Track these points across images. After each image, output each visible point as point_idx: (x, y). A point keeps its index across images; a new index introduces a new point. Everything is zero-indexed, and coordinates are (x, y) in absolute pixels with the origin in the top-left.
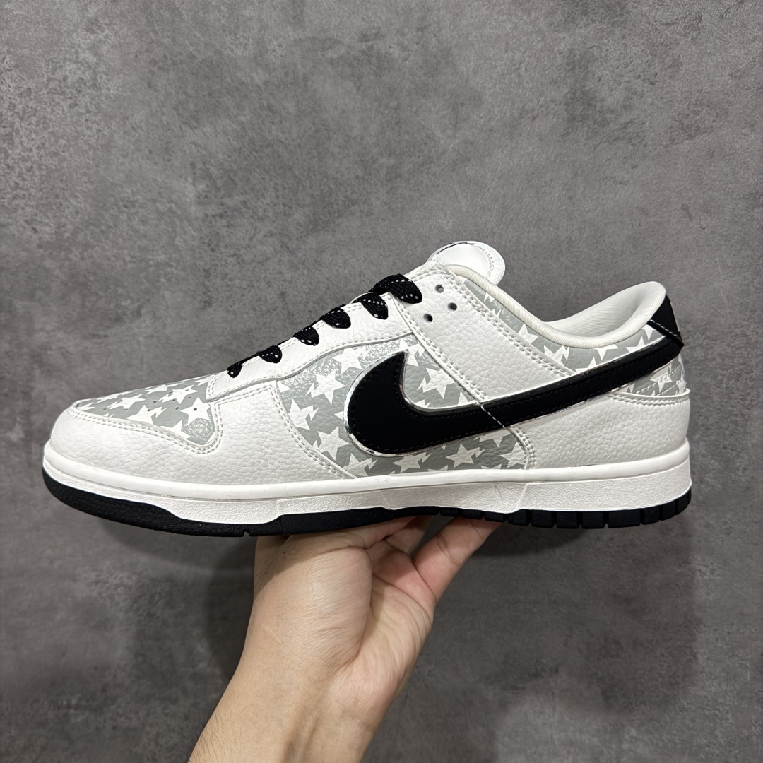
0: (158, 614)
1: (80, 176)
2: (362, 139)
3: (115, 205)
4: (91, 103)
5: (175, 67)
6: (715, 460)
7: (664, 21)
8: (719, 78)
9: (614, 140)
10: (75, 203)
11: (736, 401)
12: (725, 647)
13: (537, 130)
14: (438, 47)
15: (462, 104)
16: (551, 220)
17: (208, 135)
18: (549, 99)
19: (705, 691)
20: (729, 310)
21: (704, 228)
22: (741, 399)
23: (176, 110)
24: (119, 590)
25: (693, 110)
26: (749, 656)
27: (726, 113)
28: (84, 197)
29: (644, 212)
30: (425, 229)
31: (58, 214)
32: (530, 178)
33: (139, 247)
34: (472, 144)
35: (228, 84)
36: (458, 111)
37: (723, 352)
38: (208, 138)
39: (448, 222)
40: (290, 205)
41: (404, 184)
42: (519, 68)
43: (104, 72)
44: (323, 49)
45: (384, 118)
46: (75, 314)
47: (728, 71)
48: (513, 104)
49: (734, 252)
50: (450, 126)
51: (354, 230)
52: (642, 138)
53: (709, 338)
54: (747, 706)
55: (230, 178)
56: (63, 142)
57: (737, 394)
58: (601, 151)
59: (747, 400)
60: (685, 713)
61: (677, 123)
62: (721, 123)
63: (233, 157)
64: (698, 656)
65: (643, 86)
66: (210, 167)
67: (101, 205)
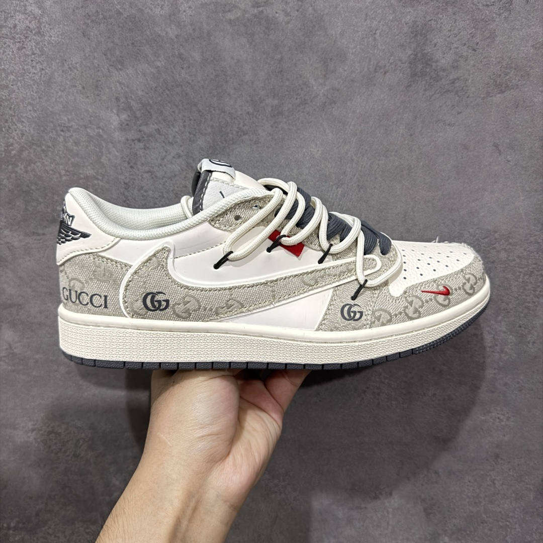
0: (82, 455)
1: (26, 105)
2: (252, 83)
3: (53, 129)
4: (36, 47)
5: (105, 21)
6: (513, 335)
7: (485, 3)
8: (524, 48)
9: (445, 92)
10: (21, 127)
11: (529, 292)
12: (515, 475)
13: (387, 82)
14: (313, 15)
15: (331, 59)
16: (396, 151)
17: (130, 76)
18: (397, 58)
19: (500, 508)
20: (526, 223)
21: (510, 161)
22: (533, 290)
23: (105, 55)
24: (51, 436)
25: (504, 72)
26: (533, 482)
27: (528, 75)
28: (28, 122)
29: (466, 147)
30: (300, 155)
31: (7, 135)
32: (381, 119)
33: (72, 163)
34: (338, 90)
35: (148, 36)
36: (328, 65)
37: (521, 255)
38: (130, 79)
39: (318, 151)
40: (194, 133)
41: (285, 120)
42: (375, 34)
43: (47, 23)
44: (224, 12)
45: (270, 68)
46: (19, 216)
47: (531, 43)
48: (370, 61)
49: (530, 180)
50: (321, 76)
51: (245, 155)
52: (466, 91)
53: (510, 244)
54: (530, 518)
55: (147, 110)
56: (12, 77)
57: (530, 287)
58: (435, 100)
59: (537, 291)
60: (485, 525)
61: (492, 81)
62: (524, 82)
63: (150, 94)
64: (496, 482)
65: (467, 51)
66: (131, 101)
67: (42, 129)
